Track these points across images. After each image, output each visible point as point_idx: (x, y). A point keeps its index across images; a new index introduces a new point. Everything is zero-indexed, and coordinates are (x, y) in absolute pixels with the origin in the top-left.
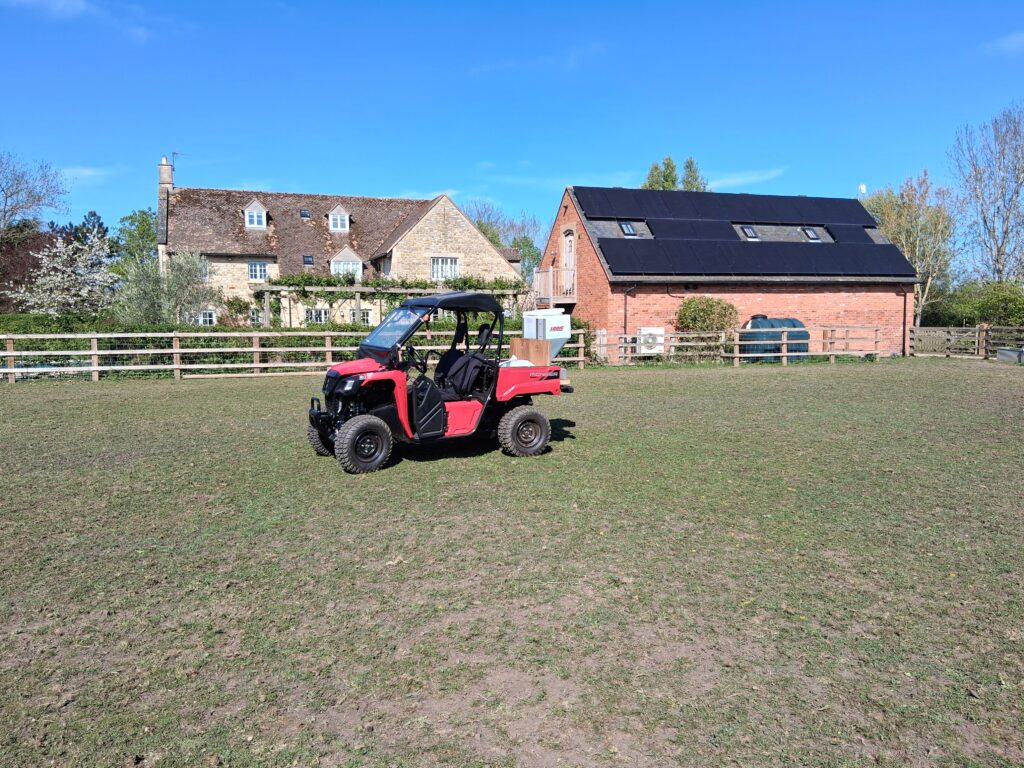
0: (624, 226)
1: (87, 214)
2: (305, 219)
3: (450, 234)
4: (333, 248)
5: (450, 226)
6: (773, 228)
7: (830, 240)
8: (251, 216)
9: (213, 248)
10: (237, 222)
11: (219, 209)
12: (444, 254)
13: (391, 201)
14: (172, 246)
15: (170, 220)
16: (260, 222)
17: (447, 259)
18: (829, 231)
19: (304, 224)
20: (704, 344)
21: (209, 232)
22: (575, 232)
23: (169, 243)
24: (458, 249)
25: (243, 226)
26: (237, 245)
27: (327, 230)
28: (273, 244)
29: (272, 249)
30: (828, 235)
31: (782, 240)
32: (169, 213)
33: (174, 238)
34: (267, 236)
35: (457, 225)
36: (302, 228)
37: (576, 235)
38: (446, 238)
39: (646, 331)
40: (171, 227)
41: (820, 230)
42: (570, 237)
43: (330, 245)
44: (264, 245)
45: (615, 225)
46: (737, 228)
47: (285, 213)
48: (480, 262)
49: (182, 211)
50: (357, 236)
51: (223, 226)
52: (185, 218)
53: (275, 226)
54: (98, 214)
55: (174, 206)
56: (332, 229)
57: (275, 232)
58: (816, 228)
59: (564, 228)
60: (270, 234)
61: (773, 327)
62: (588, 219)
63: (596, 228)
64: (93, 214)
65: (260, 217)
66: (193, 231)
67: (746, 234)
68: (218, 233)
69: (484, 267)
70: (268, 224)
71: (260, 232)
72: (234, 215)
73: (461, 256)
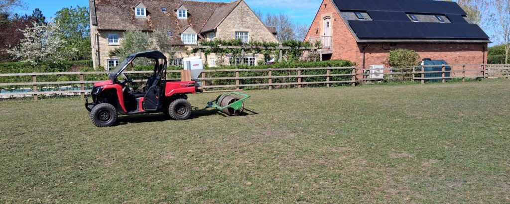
0: (358, 15)
1: (34, 10)
2: (165, 12)
3: (244, 19)
4: (181, 27)
5: (244, 16)
6: (423, 16)
7: (449, 22)
8: (138, 10)
9: (121, 27)
10: (131, 13)
11: (121, 7)
12: (242, 30)
13: (206, 3)
14: (100, 26)
15: (97, 13)
16: (143, 14)
17: (243, 32)
18: (447, 17)
19: (164, 15)
20: (405, 73)
21: (118, 19)
22: (331, 17)
23: (99, 25)
24: (248, 28)
25: (134, 16)
26: (133, 26)
27: (177, 18)
28: (150, 25)
29: (150, 28)
30: (447, 19)
31: (428, 21)
32: (96, 9)
33: (100, 22)
34: (147, 21)
35: (248, 15)
36: (164, 17)
37: (332, 19)
38: (243, 22)
39: (374, 67)
40: (98, 16)
41: (443, 17)
42: (328, 20)
43: (179, 25)
44: (146, 25)
45: (353, 14)
46: (408, 15)
47: (154, 9)
48: (259, 34)
49: (103, 8)
50: (192, 21)
51: (125, 16)
52: (105, 11)
53: (150, 16)
54: (40, 10)
55: (98, 5)
56: (179, 18)
57: (150, 19)
58: (442, 16)
59: (323, 15)
60: (149, 20)
61: (434, 64)
62: (342, 11)
63: (345, 15)
64: (37, 10)
65: (142, 10)
66: (110, 18)
67: (412, 19)
68: (122, 20)
69: (261, 37)
70: (147, 15)
71: (143, 18)
72: (129, 10)
73: (250, 31)
